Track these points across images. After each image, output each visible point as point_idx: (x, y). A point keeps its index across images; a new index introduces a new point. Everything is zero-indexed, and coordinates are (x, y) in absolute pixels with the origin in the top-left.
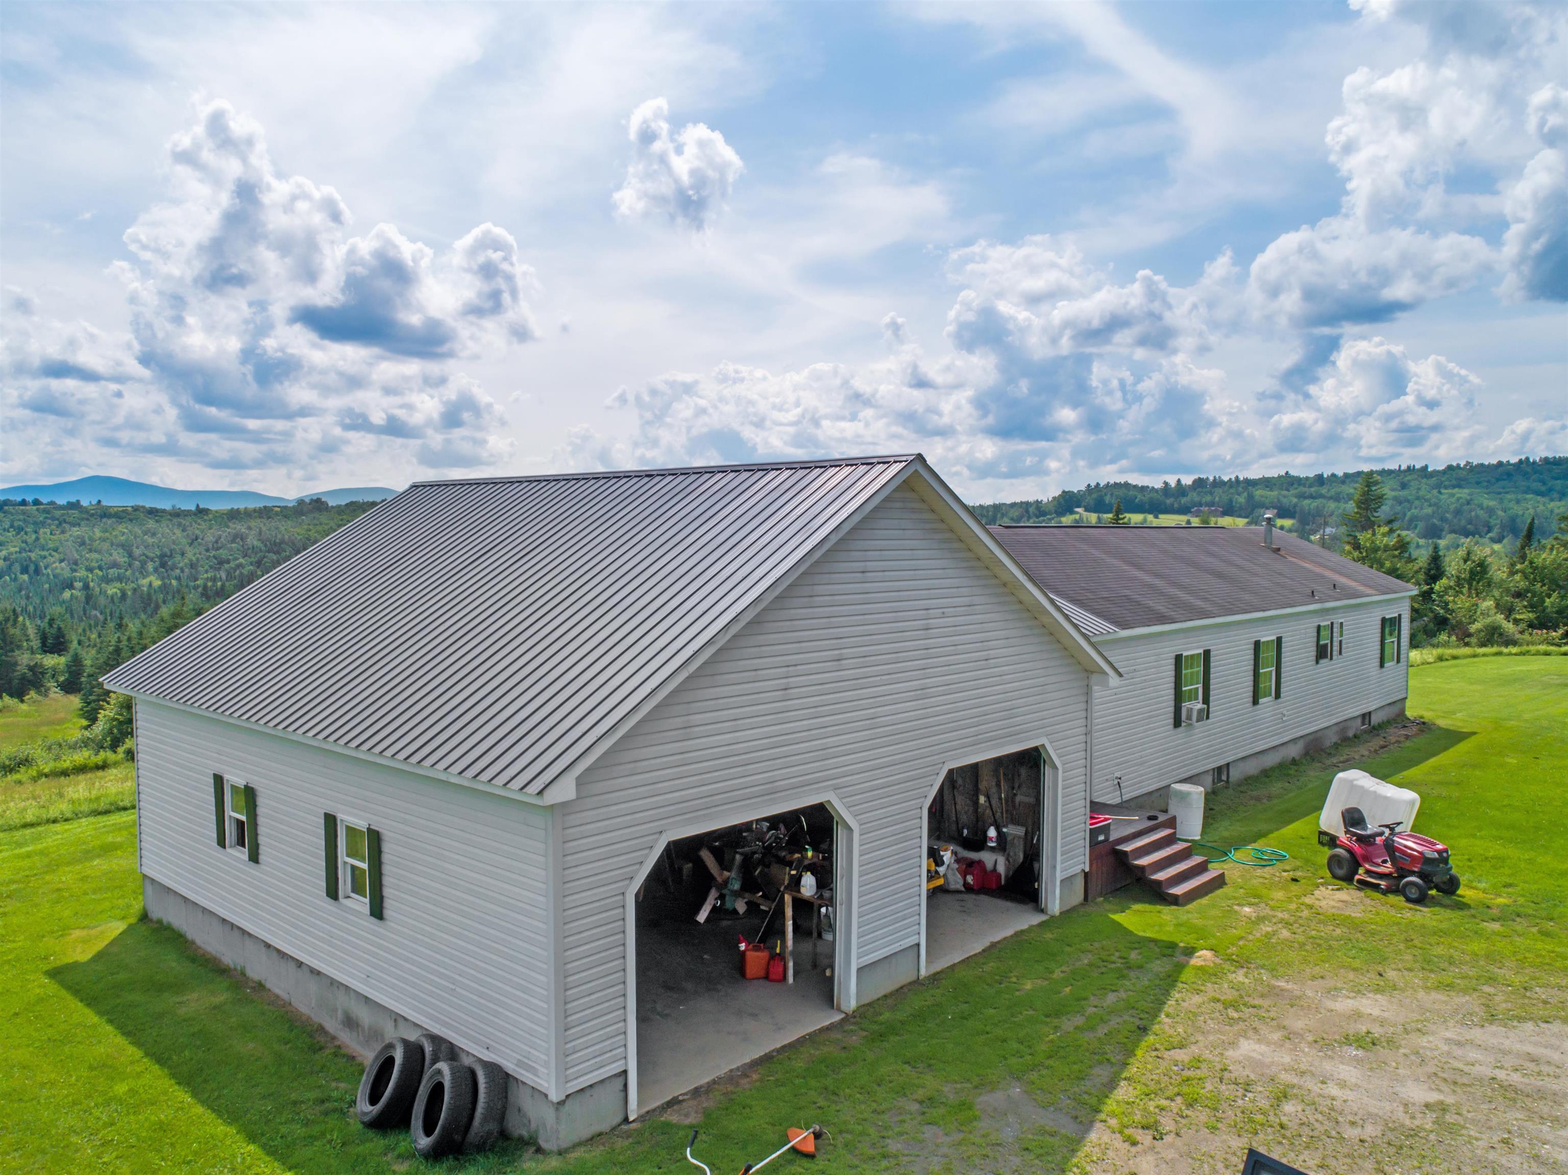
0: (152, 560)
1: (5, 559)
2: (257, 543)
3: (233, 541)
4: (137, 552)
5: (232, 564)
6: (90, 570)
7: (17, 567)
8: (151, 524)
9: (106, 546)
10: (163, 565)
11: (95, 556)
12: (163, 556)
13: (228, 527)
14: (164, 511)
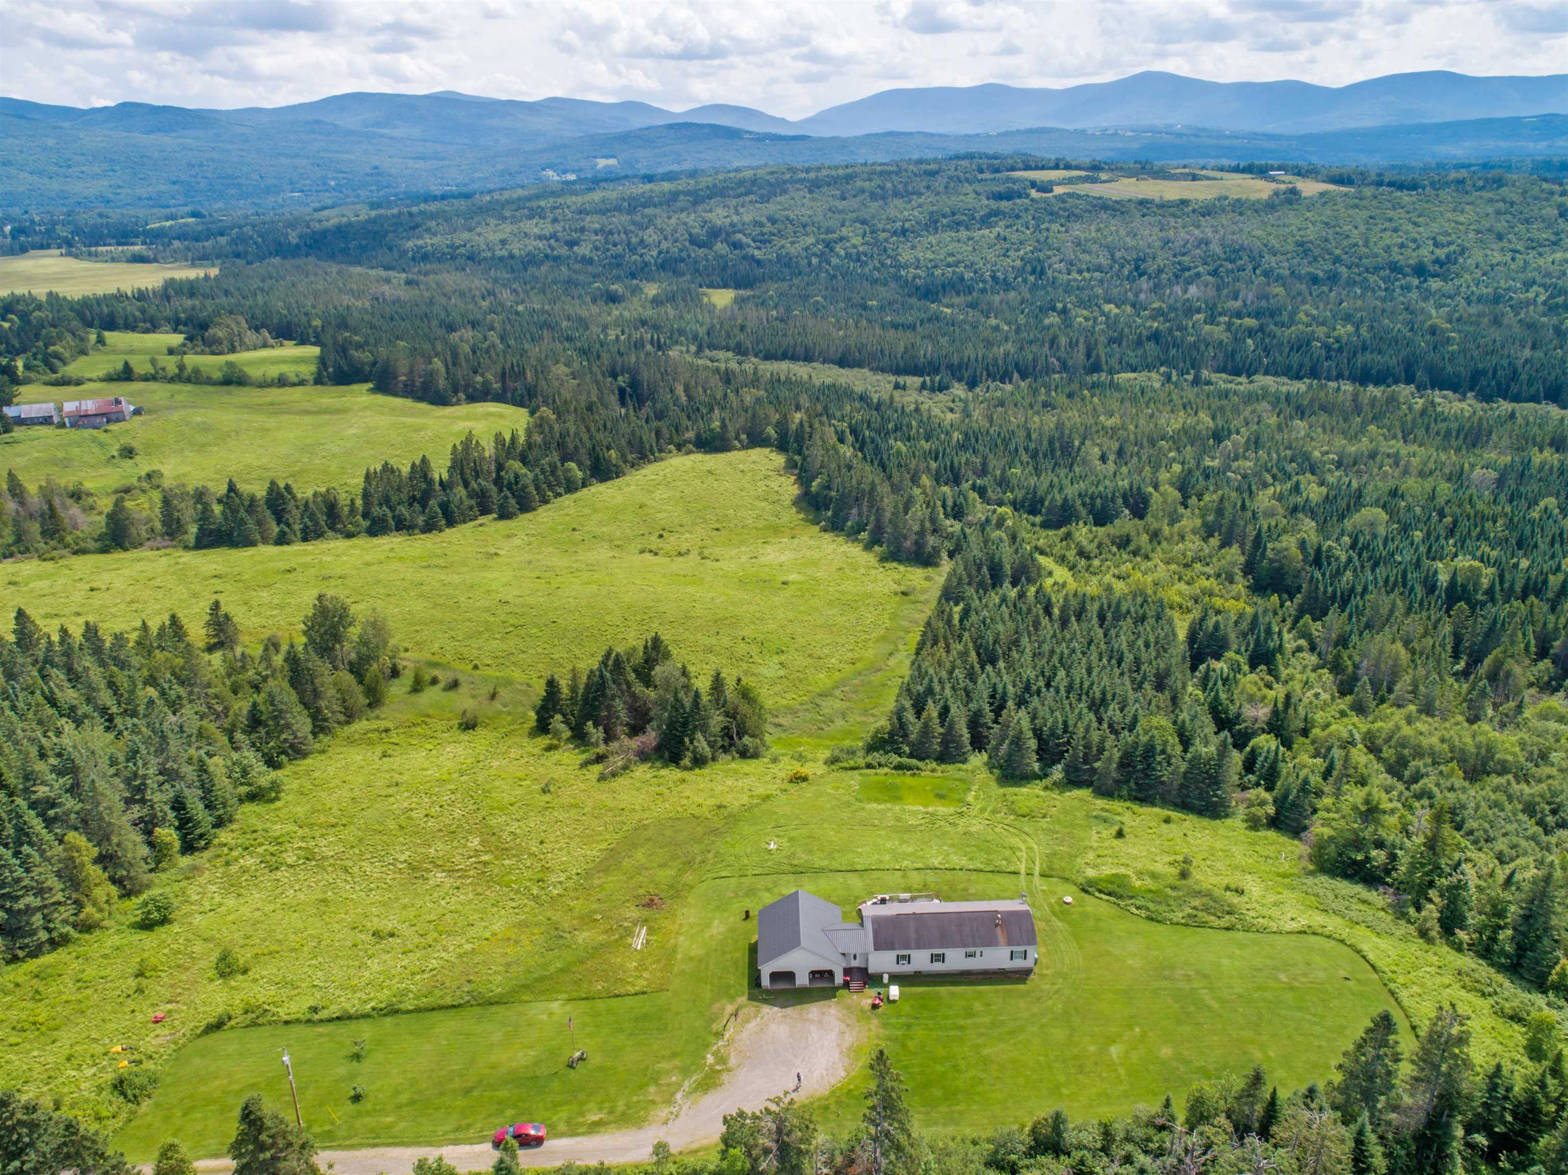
0: (1129, 262)
1: (1022, 259)
2: (1218, 250)
3: (1198, 246)
4: (1118, 255)
5: (1192, 272)
6: (1080, 272)
7: (1029, 268)
8: (1137, 222)
9: (1094, 248)
10: (1137, 268)
11: (1087, 257)
12: (1138, 260)
13: (1198, 227)
14: (1151, 202)
